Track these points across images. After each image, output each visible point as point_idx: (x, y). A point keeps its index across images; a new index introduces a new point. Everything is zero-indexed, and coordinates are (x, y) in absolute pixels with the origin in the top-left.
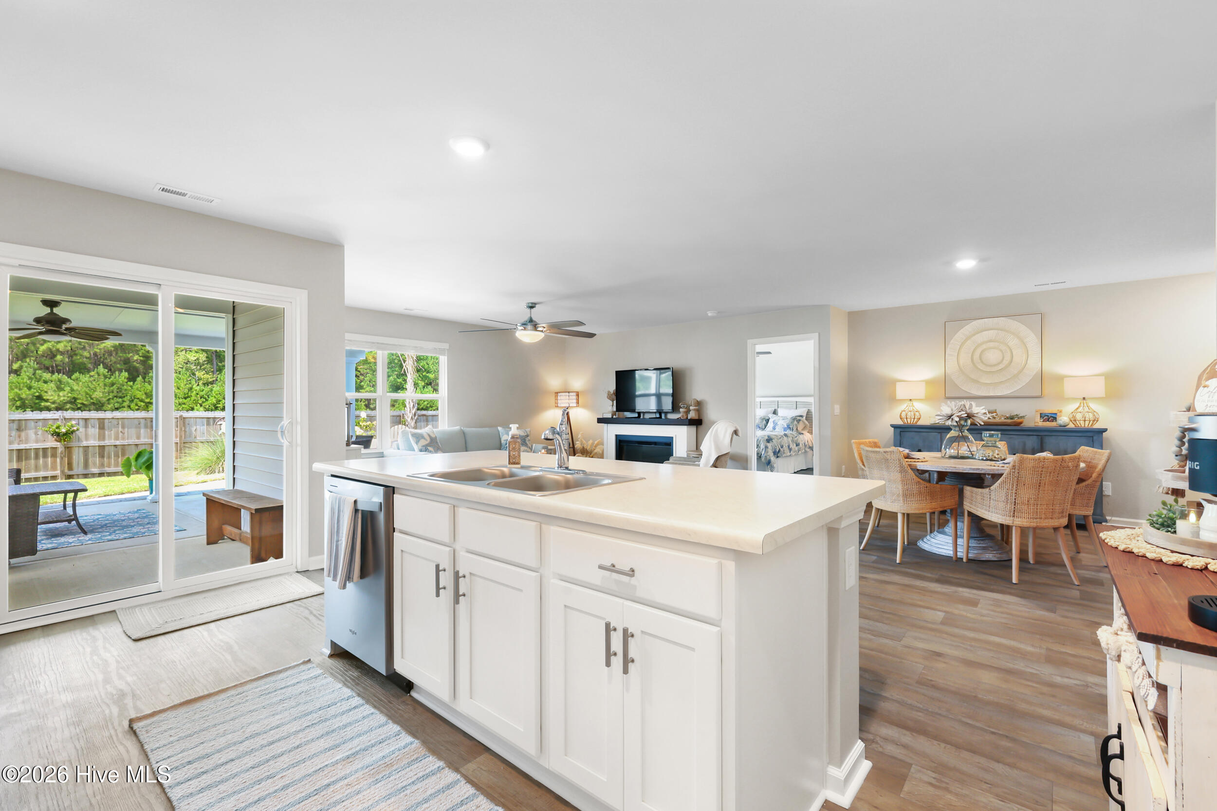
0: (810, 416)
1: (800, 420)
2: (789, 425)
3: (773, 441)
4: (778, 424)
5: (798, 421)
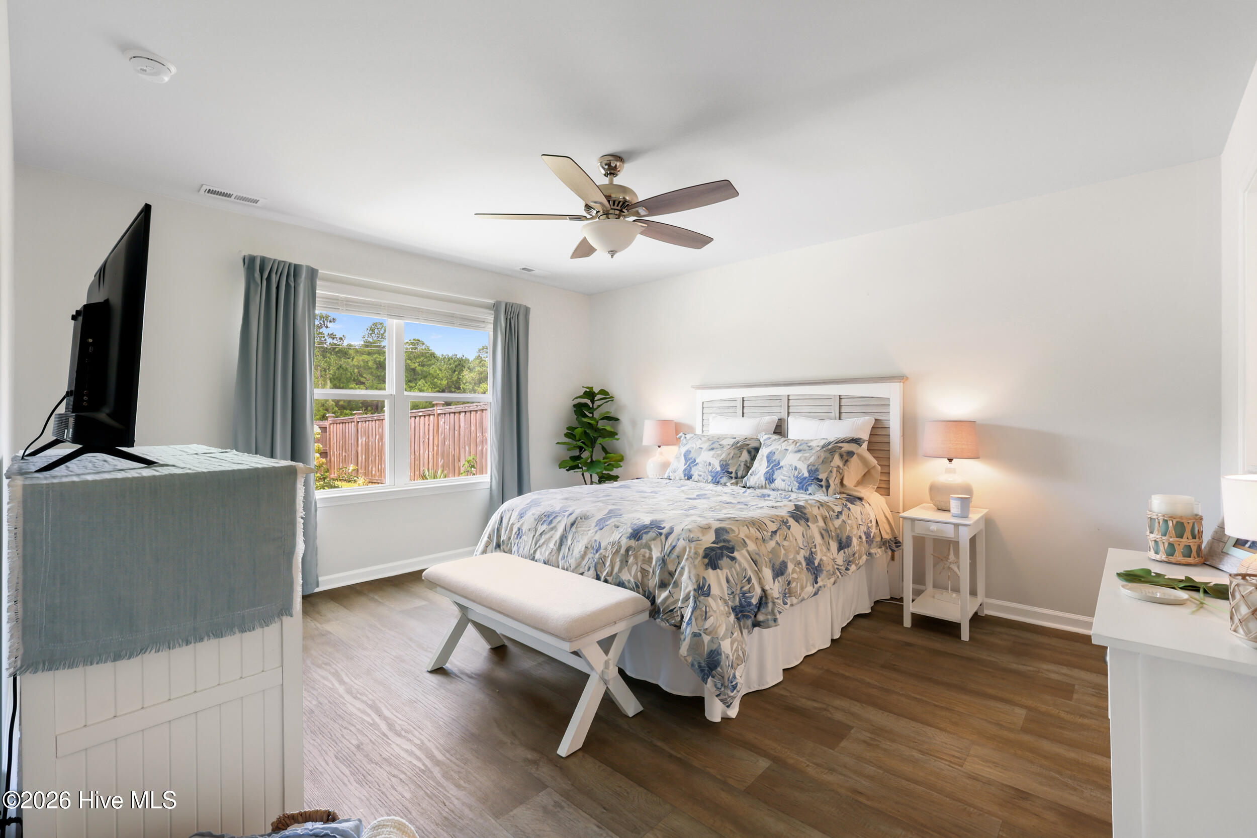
0: (884, 439)
1: (851, 454)
2: (817, 470)
3: (733, 559)
4: (781, 464)
5: (845, 458)
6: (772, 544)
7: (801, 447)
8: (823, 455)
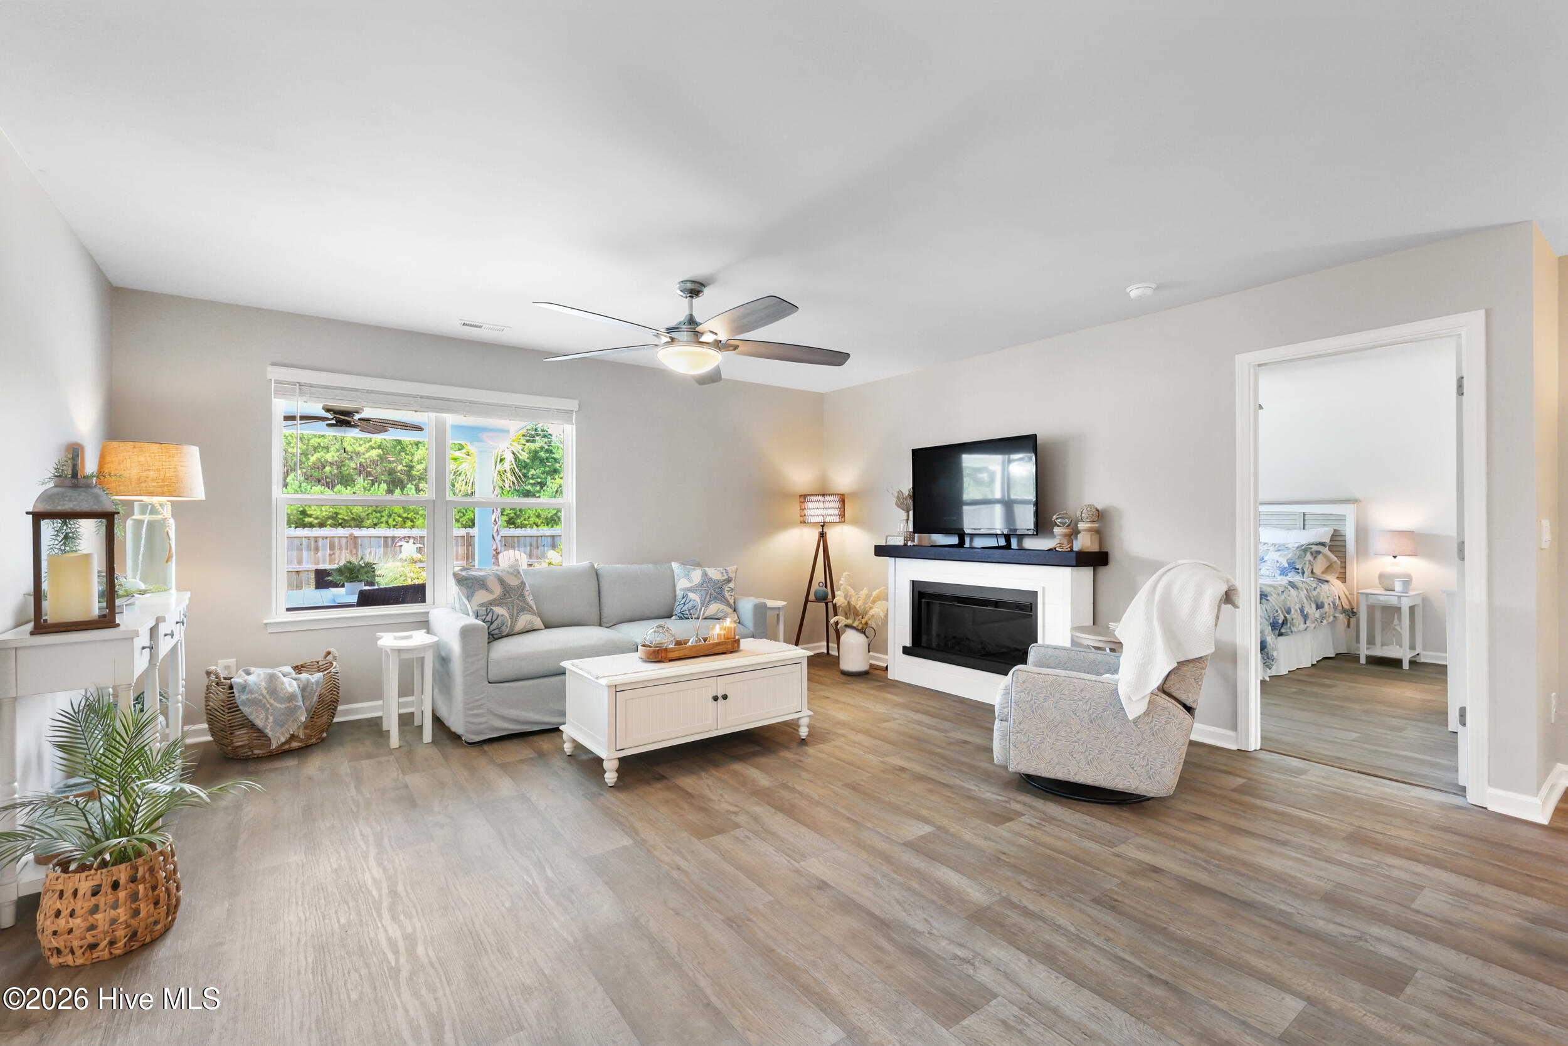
0: (1343, 544)
1: (1319, 552)
2: (1294, 563)
3: (1268, 600)
4: (1265, 559)
5: (1314, 555)
6: (1283, 597)
7: (1278, 548)
8: (1298, 553)
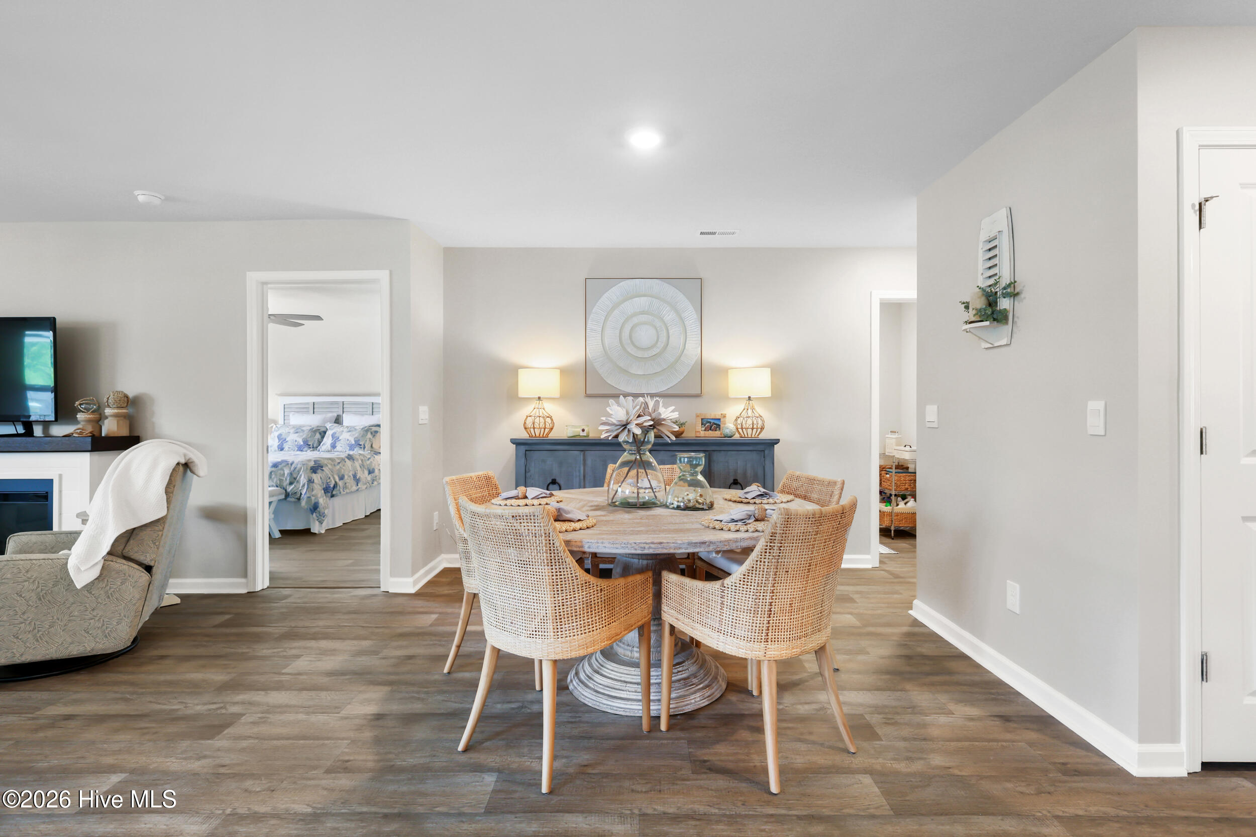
5: (374, 434)
6: (338, 467)
7: (351, 429)
8: (362, 433)
